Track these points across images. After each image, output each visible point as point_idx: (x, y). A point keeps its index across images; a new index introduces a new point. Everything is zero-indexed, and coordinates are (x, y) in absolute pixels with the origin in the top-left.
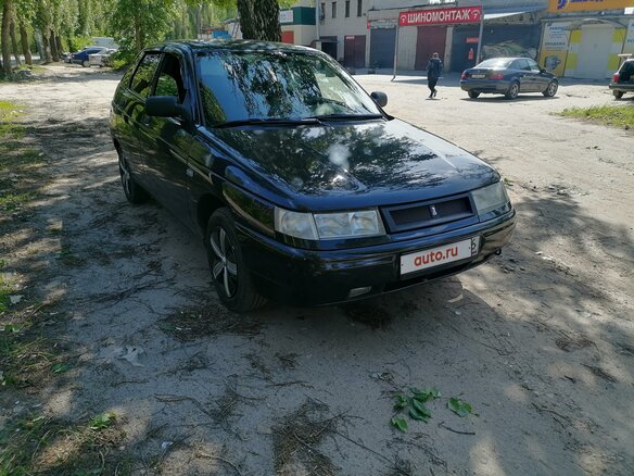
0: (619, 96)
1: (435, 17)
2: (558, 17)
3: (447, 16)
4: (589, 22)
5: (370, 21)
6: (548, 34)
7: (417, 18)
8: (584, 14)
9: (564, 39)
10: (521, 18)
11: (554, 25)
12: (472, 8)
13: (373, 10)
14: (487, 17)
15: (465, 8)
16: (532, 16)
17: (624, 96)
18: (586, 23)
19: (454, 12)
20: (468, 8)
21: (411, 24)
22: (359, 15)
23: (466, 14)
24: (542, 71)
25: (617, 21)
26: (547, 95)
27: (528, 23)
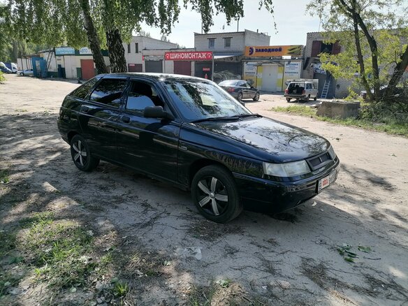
0: (289, 101)
1: (186, 56)
2: (250, 59)
3: (193, 56)
4: (266, 63)
5: (144, 56)
6: (247, 68)
7: (176, 56)
8: (263, 58)
9: (254, 71)
10: (231, 58)
11: (249, 63)
12: (207, 52)
13: (145, 49)
14: (216, 57)
15: (203, 52)
16: (237, 58)
17: (291, 100)
18: (264, 63)
19: (197, 54)
20: (205, 52)
21: (172, 59)
22: (137, 52)
23: (204, 55)
24: (252, 87)
25: (279, 62)
26: (255, 100)
27: (236, 61)
